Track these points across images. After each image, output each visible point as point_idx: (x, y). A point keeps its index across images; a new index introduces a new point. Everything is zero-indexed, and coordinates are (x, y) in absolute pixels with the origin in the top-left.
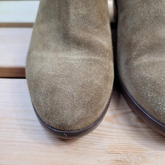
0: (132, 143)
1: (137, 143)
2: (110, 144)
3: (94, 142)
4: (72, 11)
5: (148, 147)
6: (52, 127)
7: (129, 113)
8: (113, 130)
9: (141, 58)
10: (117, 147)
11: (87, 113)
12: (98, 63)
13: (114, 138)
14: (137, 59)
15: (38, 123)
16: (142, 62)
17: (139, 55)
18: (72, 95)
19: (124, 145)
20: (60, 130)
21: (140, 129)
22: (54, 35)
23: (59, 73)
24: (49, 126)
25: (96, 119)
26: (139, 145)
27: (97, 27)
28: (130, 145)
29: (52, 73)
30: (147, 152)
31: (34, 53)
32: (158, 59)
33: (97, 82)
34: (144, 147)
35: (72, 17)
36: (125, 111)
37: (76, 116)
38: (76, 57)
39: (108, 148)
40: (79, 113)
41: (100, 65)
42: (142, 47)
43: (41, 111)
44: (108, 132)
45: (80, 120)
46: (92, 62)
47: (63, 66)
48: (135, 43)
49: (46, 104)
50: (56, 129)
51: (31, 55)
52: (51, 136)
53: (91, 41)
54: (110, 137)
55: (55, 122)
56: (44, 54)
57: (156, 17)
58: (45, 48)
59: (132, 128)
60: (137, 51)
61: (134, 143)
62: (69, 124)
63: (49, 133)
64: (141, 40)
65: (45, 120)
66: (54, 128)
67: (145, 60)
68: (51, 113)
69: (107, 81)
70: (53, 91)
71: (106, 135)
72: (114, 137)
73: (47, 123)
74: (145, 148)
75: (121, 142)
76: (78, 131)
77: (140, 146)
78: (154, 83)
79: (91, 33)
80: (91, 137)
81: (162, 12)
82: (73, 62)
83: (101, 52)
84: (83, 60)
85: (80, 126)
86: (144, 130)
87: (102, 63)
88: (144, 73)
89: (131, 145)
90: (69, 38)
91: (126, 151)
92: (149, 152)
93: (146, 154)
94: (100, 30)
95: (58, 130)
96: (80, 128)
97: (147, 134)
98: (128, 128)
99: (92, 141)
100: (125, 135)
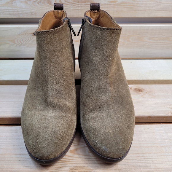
0: (84, 166)
2: (72, 167)
3: (62, 166)
4: (50, 86)
5: (94, 168)
6: (36, 158)
7: (85, 147)
8: (74, 158)
10: (75, 169)
11: (56, 149)
14: (88, 114)
15: (29, 156)
16: (90, 116)
18: (48, 139)
19: (79, 168)
20: (41, 159)
21: (91, 157)
22: (39, 99)
23: (41, 126)
24: (35, 157)
25: (62, 152)
26: (88, 167)
29: (37, 125)
30: (92, 171)
31: (27, 111)
32: (99, 115)
33: (63, 130)
35: (50, 90)
36: (83, 146)
37: (50, 151)
38: (52, 115)
39: (70, 170)
40: (51, 149)
42: (91, 107)
43: (30, 149)
44: (71, 159)
45: (52, 153)
46: (61, 118)
47: (44, 121)
48: (87, 104)
49: (33, 145)
50: (38, 159)
51: (25, 112)
52: (36, 164)
53: (61, 104)
54: (72, 163)
55: (38, 155)
56: (33, 112)
57: (98, 89)
58: (33, 108)
59: (86, 157)
61: (86, 166)
62: (46, 155)
63: (35, 162)
65: (33, 154)
66: (37, 159)
68: (36, 150)
69: (70, 129)
70: (37, 136)
71: (69, 162)
72: (74, 163)
73: (34, 156)
74: (92, 169)
75: (78, 166)
76: (51, 160)
80: (61, 164)
82: (50, 118)
84: (56, 116)
85: (52, 157)
86: (93, 157)
88: (91, 123)
90: (48, 102)
91: (80, 171)
95: (40, 159)
96: (52, 158)
97: (94, 160)
98: (83, 157)
99: (61, 166)
100: (81, 161)
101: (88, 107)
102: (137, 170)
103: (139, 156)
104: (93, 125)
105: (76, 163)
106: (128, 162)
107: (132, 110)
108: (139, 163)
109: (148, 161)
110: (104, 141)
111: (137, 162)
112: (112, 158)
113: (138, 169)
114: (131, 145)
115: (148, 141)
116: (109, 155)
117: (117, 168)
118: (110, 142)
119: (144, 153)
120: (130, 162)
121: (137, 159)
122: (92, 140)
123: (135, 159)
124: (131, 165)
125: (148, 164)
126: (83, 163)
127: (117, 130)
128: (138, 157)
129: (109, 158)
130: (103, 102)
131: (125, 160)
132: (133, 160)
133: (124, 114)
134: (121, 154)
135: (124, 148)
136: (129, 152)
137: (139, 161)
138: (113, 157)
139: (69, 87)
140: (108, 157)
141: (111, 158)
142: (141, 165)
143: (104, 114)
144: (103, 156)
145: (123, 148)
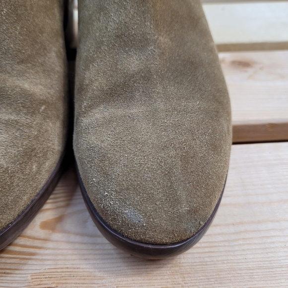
0: (78, 266)
1: (88, 266)
2: (38, 271)
3: (9, 269)
5: (106, 271)
9: (94, 111)
10: (50, 276)
12: (15, 127)
13: (48, 260)
14: (88, 114)
16: (94, 118)
17: (91, 107)
19: (62, 272)
26: (89, 269)
27: (22, 62)
28: (74, 270)
30: (100, 282)
34: (97, 273)
39: (33, 279)
41: (19, 129)
44: (39, 246)
48: (87, 85)
53: (4, 87)
54: (41, 258)
57: (117, 36)
60: (89, 99)
61: (82, 266)
64: (96, 80)
67: (98, 116)
72: (49, 257)
77: (91, 270)
78: (104, 157)
79: (9, 73)
80: (8, 261)
81: (128, 27)
83: (23, 107)
87: (23, 125)
88: (93, 140)
89: (76, 270)
91: (64, 282)
92: (103, 281)
93: (99, 285)
94: (29, 65)
98: (78, 239)
99: (8, 267)
100: (70, 252)
101: (89, 94)
102: (239, 272)
103: (246, 231)
104: (99, 143)
105: (53, 257)
106: (212, 250)
107: (225, 101)
108: (244, 250)
109: (272, 246)
110: (128, 189)
111: (237, 248)
112: (157, 244)
113: (240, 269)
114: (220, 199)
115: (269, 186)
116: (144, 234)
117: (177, 268)
118: (148, 194)
119: (259, 222)
120: (216, 249)
121: (239, 239)
122: (95, 189)
123: (233, 241)
124: (220, 259)
125: (271, 255)
126: (74, 257)
127: (172, 153)
128: (241, 232)
129: (146, 243)
130: (133, 76)
131: (203, 245)
132: (227, 244)
133: (199, 108)
134: (185, 230)
135: (196, 212)
136: (216, 220)
137: (244, 244)
138: (159, 241)
139: (36, 42)
140: (142, 243)
141: (152, 244)
142: (251, 257)
143: (136, 110)
144: (127, 237)
145: (193, 212)
